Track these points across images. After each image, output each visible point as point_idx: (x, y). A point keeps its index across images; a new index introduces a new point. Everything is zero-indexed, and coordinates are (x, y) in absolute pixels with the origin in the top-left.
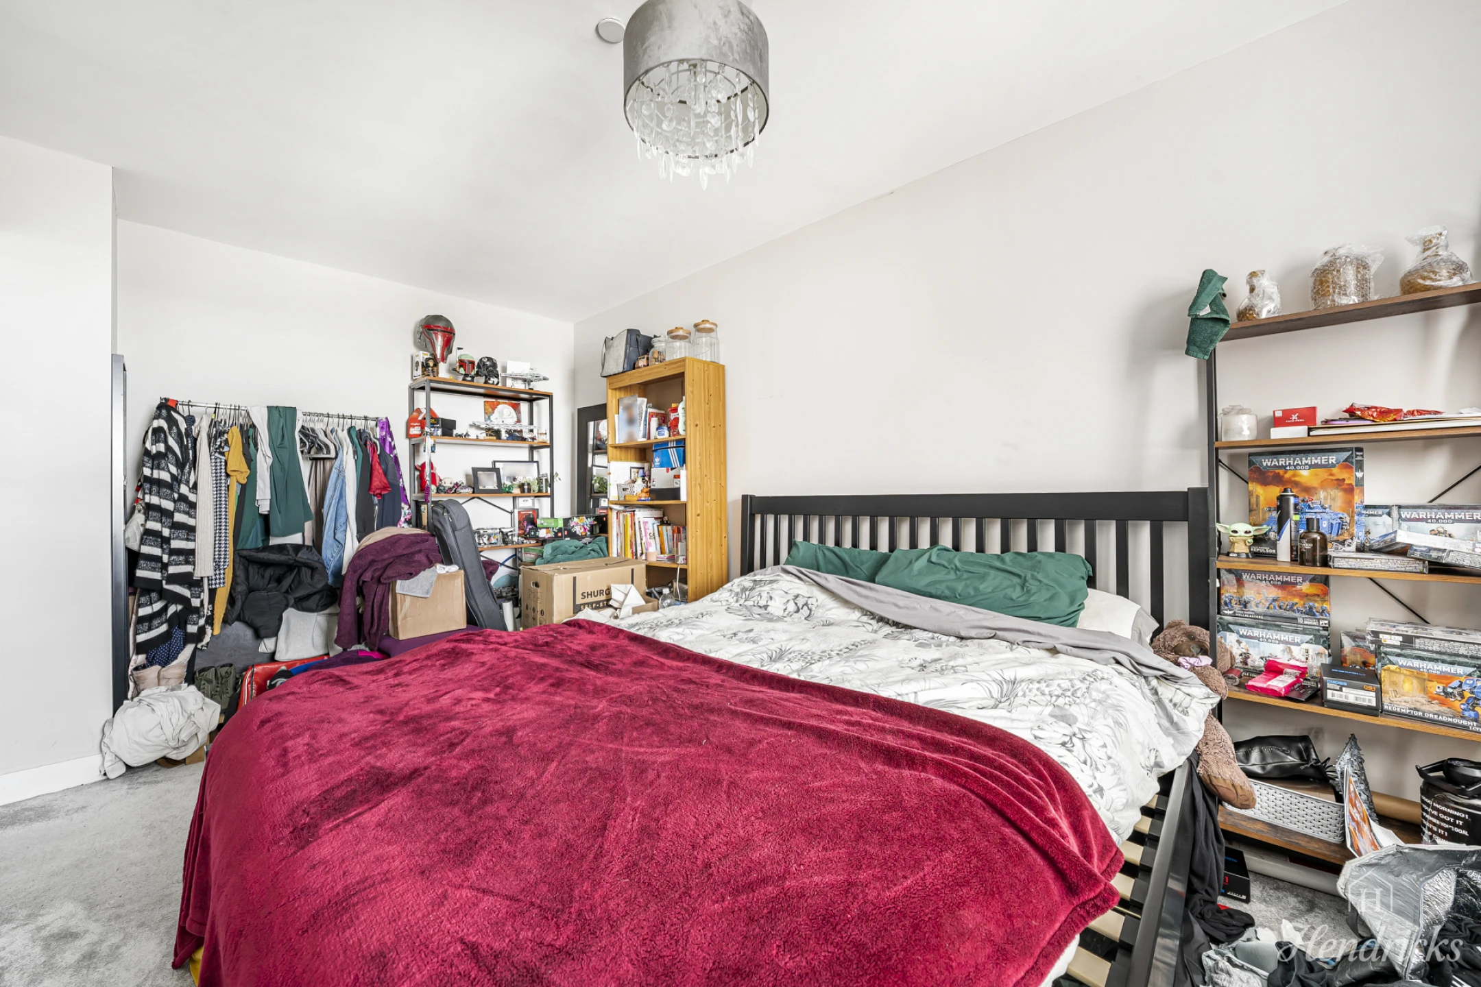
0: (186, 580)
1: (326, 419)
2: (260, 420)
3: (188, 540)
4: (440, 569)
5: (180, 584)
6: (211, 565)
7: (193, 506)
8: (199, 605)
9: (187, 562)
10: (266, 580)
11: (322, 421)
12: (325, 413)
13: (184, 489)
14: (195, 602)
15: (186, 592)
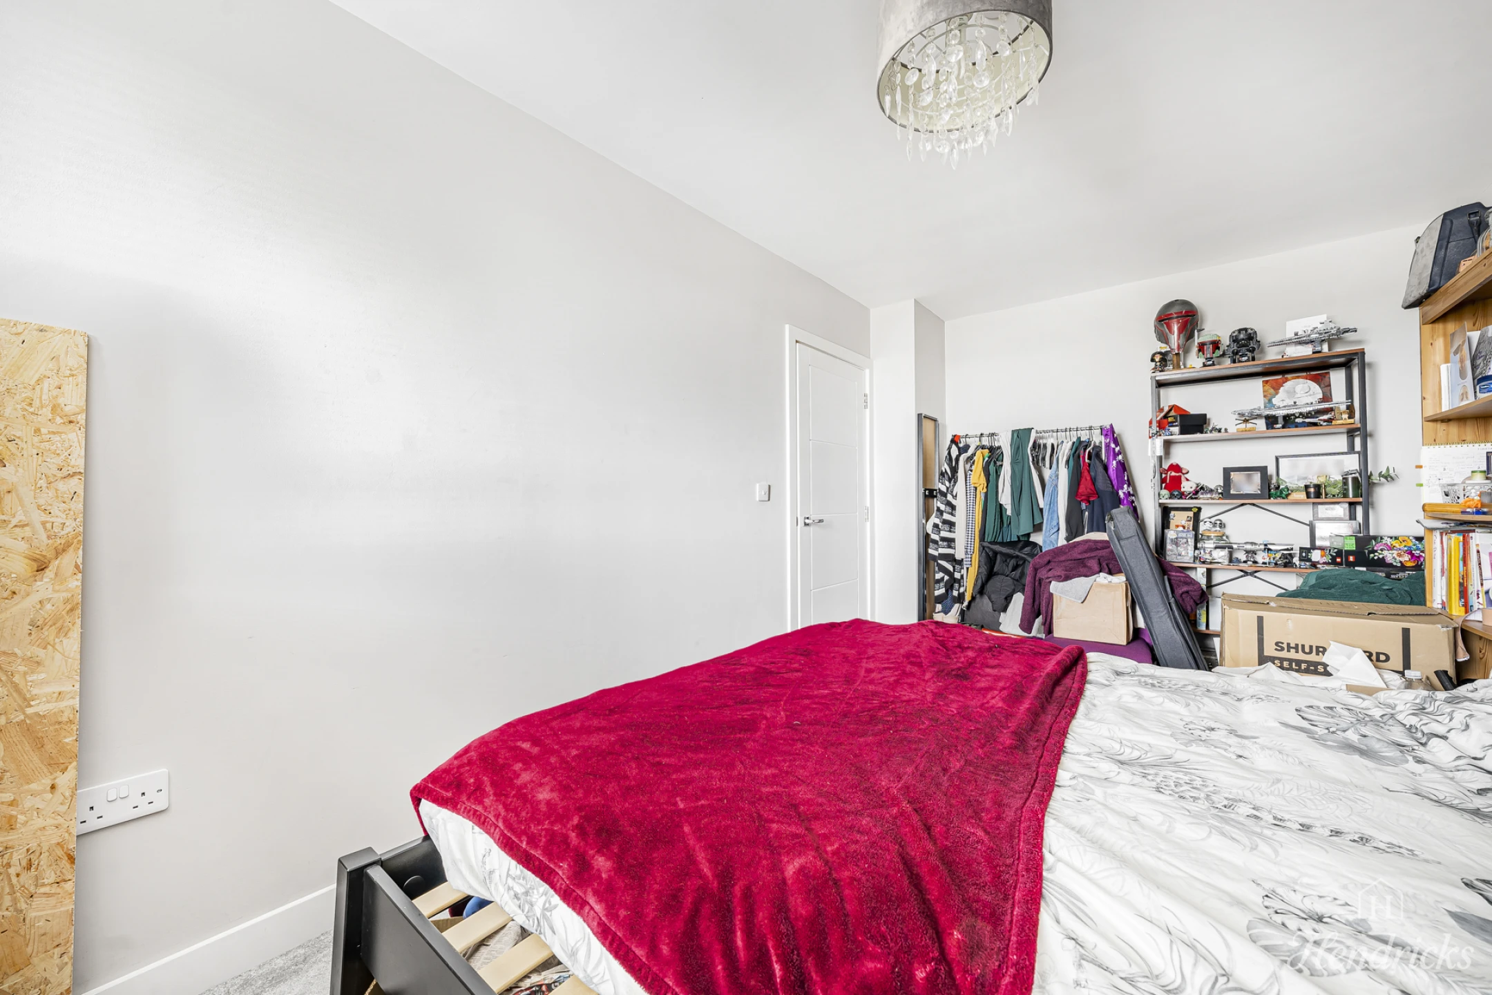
0: (950, 558)
1: (1055, 434)
2: (1005, 443)
3: (950, 531)
4: (1103, 578)
5: (947, 561)
6: (963, 550)
7: (953, 507)
8: (959, 578)
9: (949, 547)
10: (1010, 568)
11: (1052, 436)
12: (1055, 429)
13: (949, 497)
14: (957, 575)
15: (950, 568)
